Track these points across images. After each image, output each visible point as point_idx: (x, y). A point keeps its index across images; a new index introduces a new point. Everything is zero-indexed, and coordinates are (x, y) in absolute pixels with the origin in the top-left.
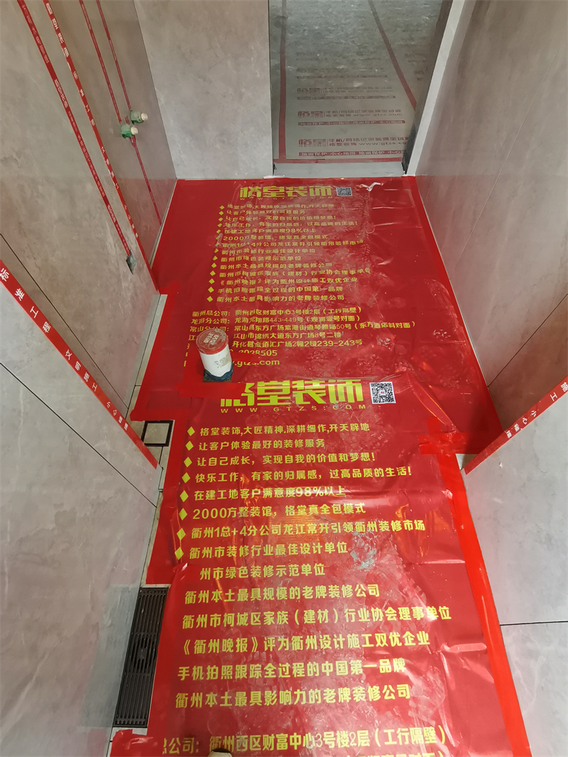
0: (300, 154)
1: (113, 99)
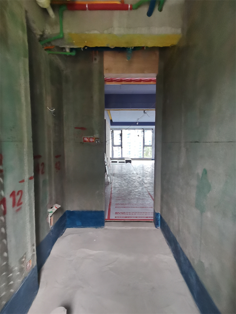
0: (115, 217)
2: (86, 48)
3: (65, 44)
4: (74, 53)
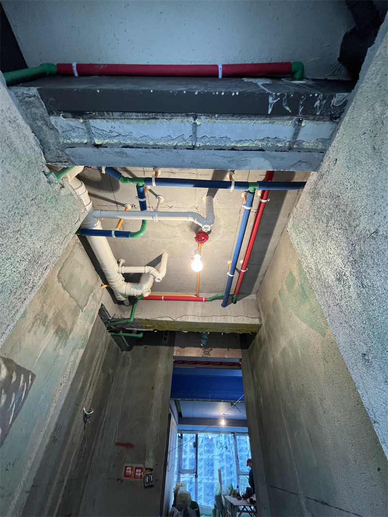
2: (155, 331)
3: (133, 327)
4: (141, 335)
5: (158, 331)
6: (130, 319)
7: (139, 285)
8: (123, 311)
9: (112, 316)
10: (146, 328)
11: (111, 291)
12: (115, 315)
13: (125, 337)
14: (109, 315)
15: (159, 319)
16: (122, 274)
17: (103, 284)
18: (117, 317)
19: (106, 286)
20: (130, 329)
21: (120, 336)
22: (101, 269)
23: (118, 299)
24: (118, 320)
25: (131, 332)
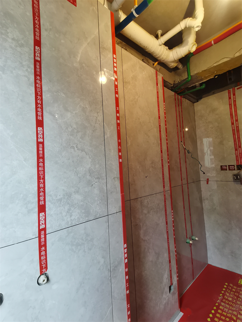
1: (186, 231)
3: (195, 83)
4: (204, 86)
5: (219, 75)
6: (188, 78)
7: (184, 44)
8: (180, 75)
9: (172, 83)
10: (206, 78)
11: (163, 64)
12: (174, 81)
13: (191, 93)
14: (170, 83)
15: (215, 65)
16: (164, 44)
17: (154, 63)
18: (177, 82)
19: (157, 63)
20: (192, 86)
21: (187, 94)
22: (146, 52)
23: (172, 68)
24: (179, 83)
25: (195, 87)
